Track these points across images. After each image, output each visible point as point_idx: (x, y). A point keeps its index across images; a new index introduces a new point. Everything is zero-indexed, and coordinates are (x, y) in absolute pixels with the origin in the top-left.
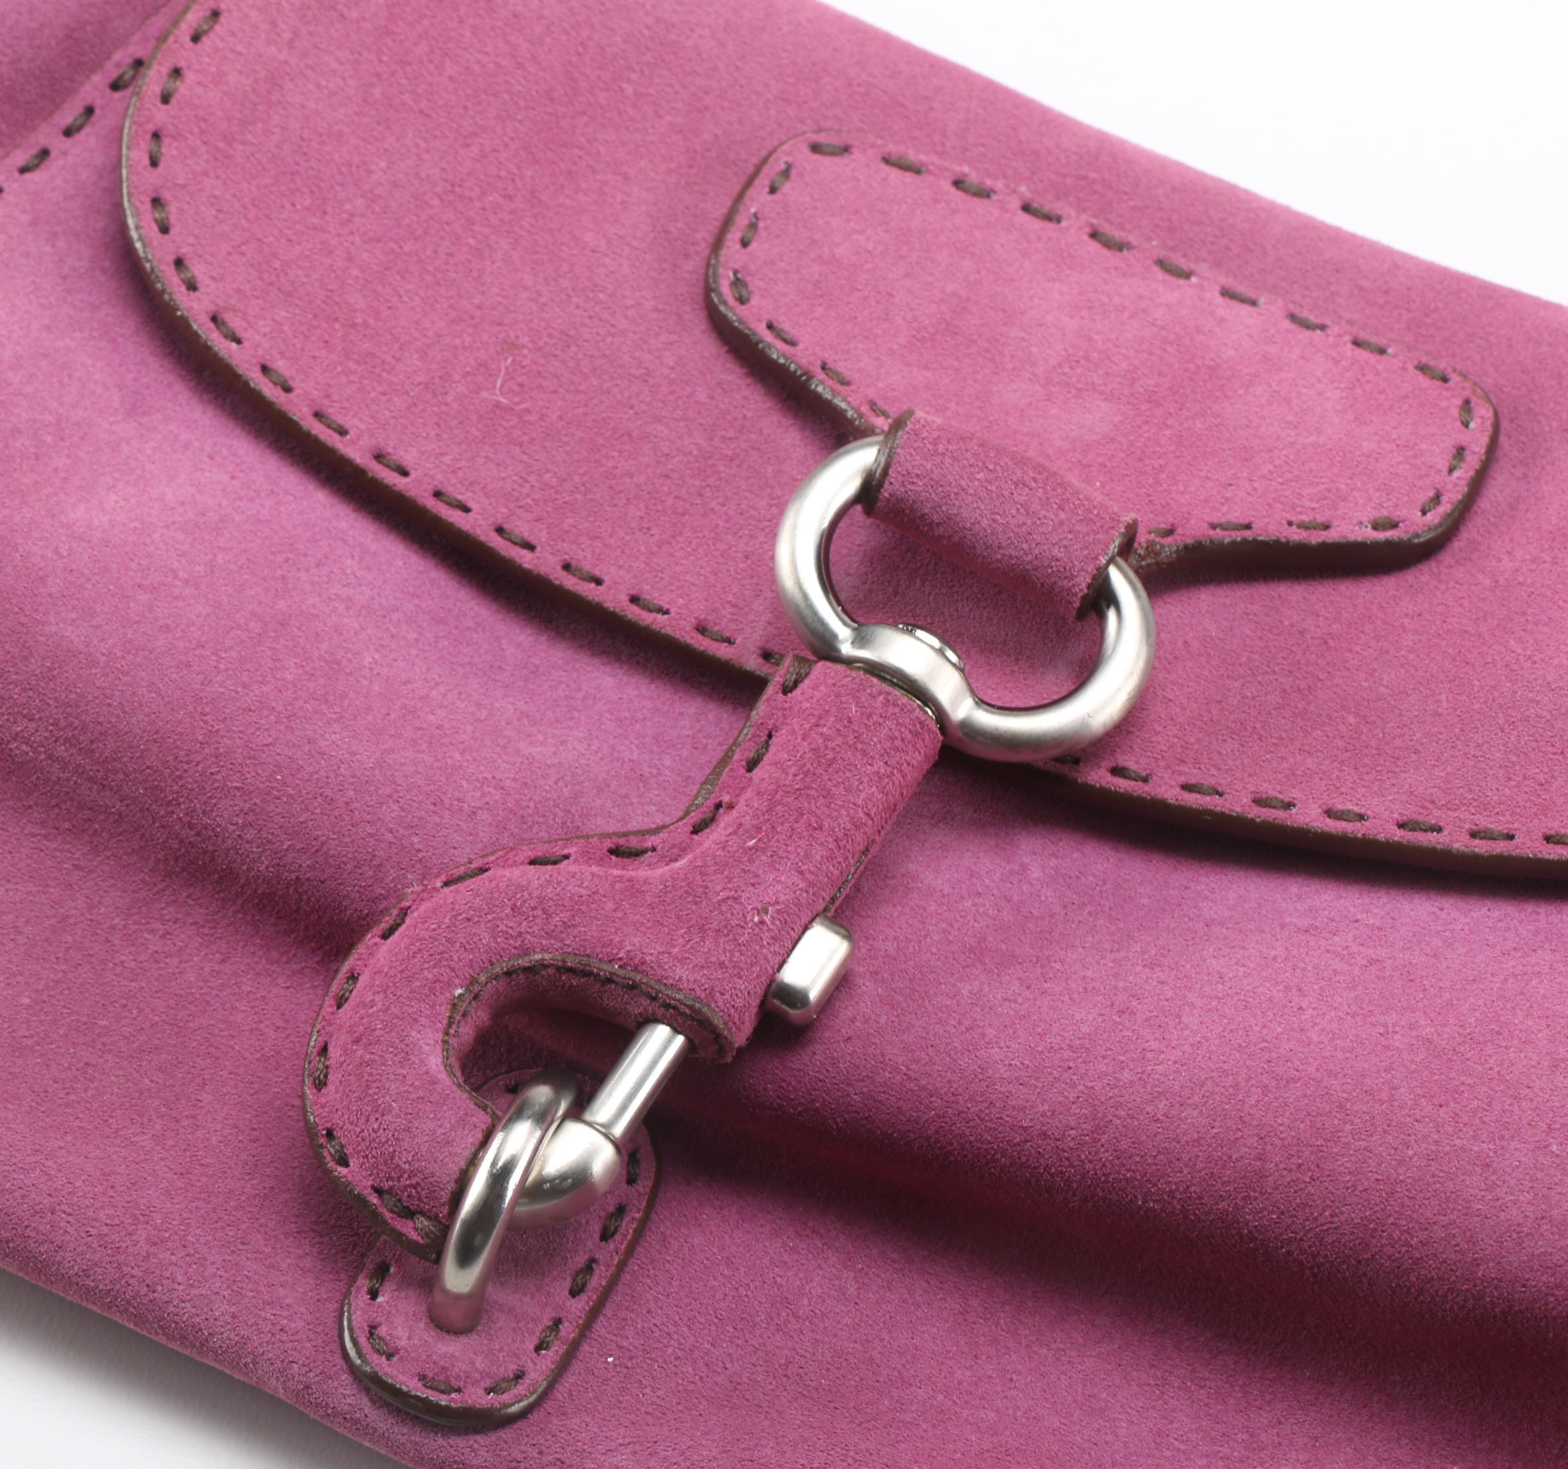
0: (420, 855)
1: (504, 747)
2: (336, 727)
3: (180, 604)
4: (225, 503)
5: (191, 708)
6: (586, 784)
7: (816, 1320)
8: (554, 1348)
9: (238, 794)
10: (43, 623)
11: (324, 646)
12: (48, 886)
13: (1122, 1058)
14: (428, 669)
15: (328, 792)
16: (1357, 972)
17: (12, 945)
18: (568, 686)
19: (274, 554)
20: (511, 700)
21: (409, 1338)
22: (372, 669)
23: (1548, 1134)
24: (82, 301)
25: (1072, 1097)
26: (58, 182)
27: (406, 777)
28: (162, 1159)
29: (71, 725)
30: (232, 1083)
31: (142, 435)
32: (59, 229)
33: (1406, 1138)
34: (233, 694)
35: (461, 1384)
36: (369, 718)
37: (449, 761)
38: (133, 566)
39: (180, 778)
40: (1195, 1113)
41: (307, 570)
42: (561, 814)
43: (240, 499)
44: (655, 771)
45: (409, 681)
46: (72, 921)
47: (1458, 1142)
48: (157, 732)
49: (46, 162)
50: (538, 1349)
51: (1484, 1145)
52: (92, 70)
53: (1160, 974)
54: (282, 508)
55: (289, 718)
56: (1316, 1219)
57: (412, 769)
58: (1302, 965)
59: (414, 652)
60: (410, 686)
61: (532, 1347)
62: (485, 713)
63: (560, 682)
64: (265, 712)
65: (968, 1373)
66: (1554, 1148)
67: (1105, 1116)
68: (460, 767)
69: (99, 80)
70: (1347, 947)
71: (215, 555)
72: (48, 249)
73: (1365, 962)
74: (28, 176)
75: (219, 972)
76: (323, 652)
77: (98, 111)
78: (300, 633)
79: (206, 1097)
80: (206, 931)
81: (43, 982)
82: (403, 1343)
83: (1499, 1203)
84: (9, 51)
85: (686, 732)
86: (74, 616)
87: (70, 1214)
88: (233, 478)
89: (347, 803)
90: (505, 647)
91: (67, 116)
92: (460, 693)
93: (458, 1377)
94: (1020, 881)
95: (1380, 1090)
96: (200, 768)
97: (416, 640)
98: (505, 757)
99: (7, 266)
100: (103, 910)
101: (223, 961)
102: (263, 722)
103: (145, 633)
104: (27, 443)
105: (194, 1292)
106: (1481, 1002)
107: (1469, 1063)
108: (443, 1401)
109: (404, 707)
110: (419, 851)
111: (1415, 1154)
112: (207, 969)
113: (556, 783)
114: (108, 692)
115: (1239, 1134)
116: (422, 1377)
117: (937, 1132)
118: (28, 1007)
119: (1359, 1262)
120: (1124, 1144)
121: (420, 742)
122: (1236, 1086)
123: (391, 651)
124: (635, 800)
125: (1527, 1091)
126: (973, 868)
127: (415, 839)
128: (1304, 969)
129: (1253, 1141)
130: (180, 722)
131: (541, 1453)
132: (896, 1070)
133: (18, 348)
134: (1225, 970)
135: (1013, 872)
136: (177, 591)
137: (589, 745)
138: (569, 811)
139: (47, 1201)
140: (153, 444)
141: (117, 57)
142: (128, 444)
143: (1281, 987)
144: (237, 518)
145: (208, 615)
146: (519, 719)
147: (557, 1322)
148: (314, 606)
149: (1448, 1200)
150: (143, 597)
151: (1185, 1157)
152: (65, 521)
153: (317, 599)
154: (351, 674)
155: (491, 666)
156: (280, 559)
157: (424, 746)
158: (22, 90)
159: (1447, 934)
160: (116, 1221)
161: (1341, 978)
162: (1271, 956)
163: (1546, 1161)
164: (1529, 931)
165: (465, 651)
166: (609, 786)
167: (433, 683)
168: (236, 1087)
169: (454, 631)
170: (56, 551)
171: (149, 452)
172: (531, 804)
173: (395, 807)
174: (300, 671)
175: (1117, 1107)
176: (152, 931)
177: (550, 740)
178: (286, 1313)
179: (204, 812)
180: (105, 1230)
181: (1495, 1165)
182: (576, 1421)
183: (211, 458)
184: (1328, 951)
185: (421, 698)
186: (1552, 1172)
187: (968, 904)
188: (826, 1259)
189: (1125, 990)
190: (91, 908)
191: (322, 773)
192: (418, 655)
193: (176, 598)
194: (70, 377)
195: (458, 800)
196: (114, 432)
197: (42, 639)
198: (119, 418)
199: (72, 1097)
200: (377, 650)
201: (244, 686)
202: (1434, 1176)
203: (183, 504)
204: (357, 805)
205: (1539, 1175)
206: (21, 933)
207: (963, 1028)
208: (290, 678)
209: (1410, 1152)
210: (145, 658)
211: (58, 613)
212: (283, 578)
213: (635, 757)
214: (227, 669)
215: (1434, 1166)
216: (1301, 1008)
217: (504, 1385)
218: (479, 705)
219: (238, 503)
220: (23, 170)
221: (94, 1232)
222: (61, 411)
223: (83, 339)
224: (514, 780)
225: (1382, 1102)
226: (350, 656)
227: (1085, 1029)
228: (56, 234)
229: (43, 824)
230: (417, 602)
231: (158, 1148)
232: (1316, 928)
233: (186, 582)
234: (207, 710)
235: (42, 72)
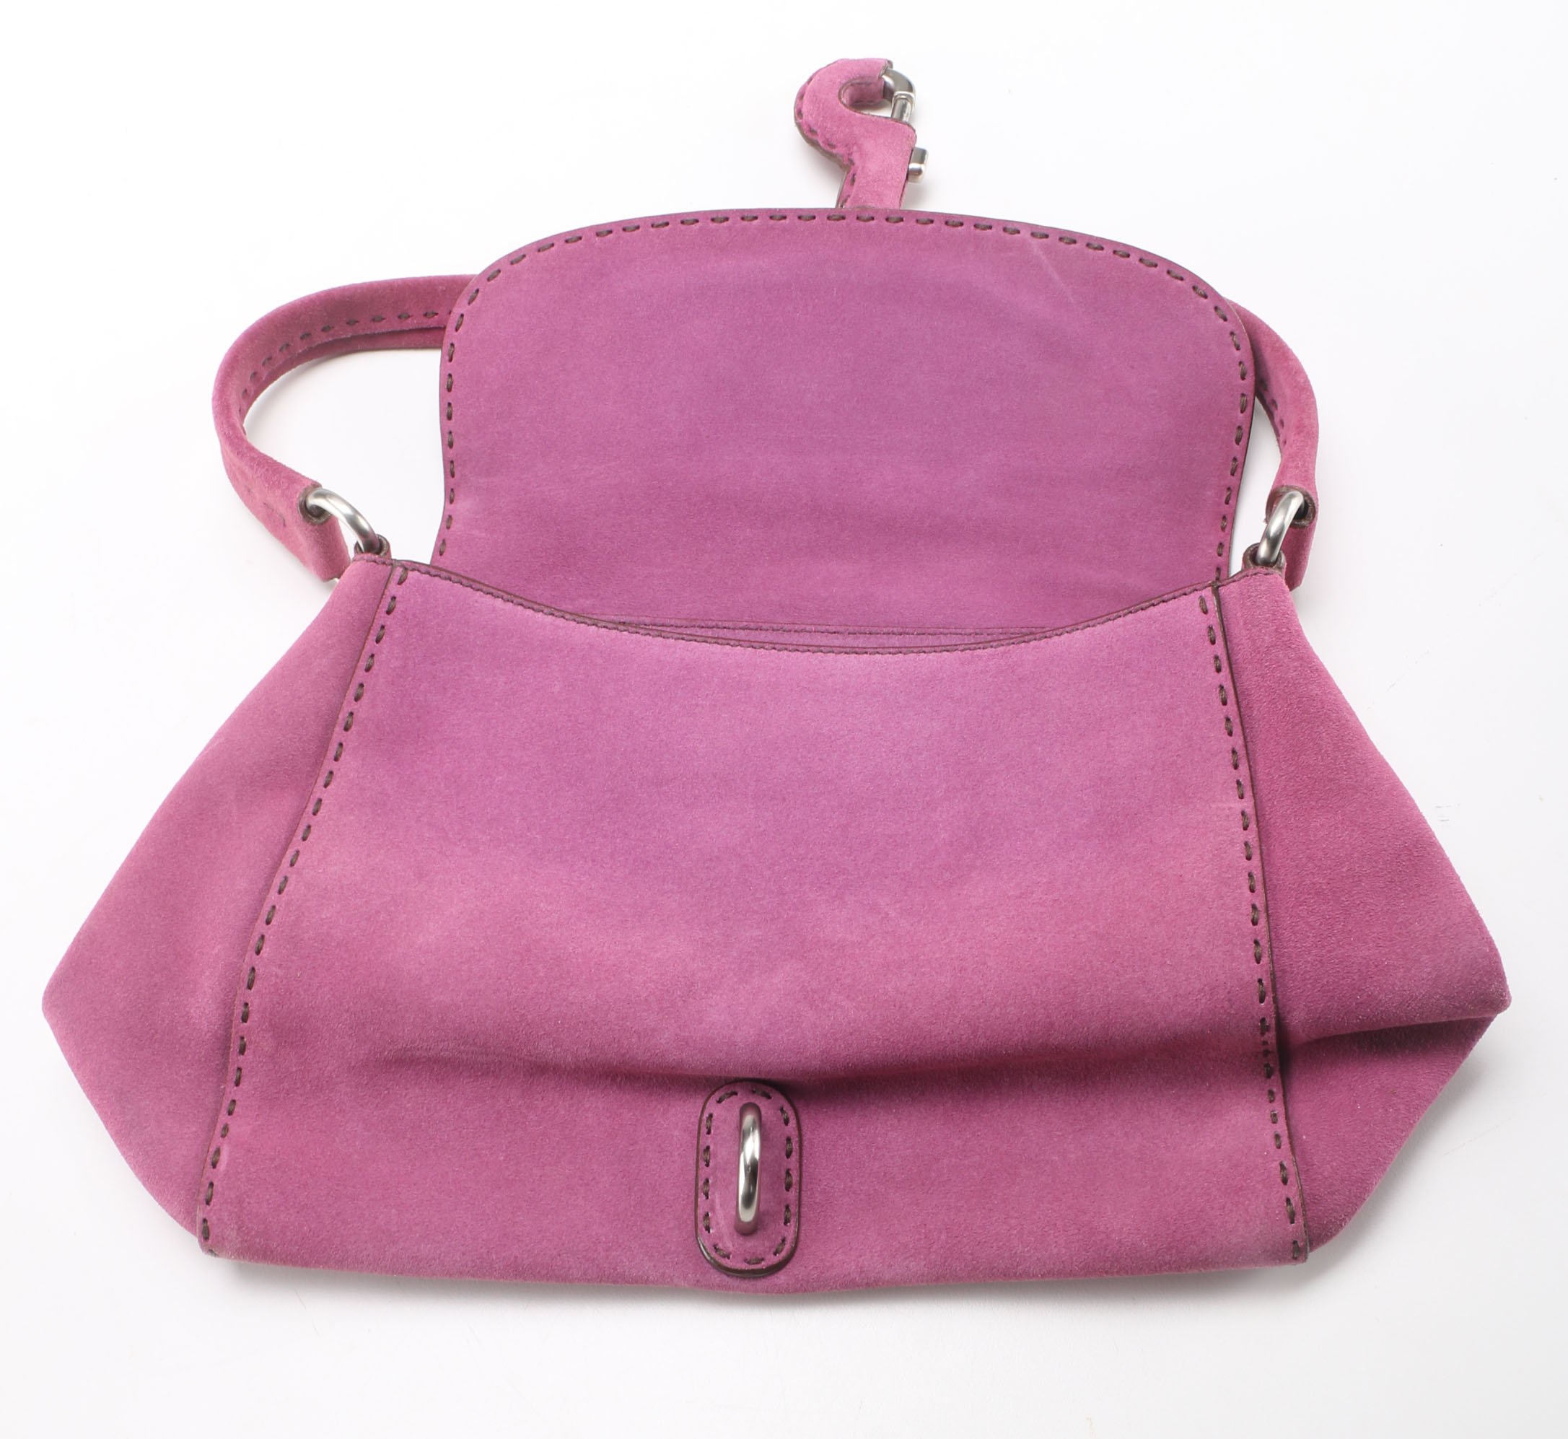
0: (633, 1030)
1: (645, 960)
2: (572, 988)
3: (481, 963)
4: (478, 904)
5: (508, 1009)
6: (687, 960)
7: (888, 1146)
8: (792, 1221)
9: (545, 1036)
10: (430, 999)
11: (550, 952)
12: (485, 1101)
13: (970, 994)
14: (597, 938)
15: (582, 1020)
16: (1050, 909)
17: (483, 1135)
18: (658, 915)
19: (510, 918)
20: (638, 934)
21: (733, 1245)
22: (574, 952)
23: (1163, 957)
24: (377, 834)
25: (957, 1021)
26: (343, 784)
27: (611, 997)
28: (591, 1207)
29: (462, 1037)
30: (602, 1154)
31: (430, 887)
32: (352, 806)
33: (1105, 983)
34: (523, 994)
35: (763, 1256)
36: (584, 977)
37: (626, 980)
38: (455, 954)
39: (518, 1040)
40: (1013, 1008)
41: (527, 919)
42: (683, 980)
43: (484, 898)
44: (712, 939)
45: (592, 950)
46: (502, 1111)
47: (1128, 976)
48: (499, 1025)
49: (333, 777)
50: (785, 1224)
51: (1139, 973)
52: (334, 726)
53: (968, 943)
54: (503, 894)
55: (551, 994)
56: (1082, 1033)
57: (612, 992)
58: (1026, 915)
59: (588, 933)
60: (593, 951)
61: (783, 1224)
62: (629, 946)
63: (654, 915)
64: (540, 996)
65: (960, 1141)
66: (1168, 962)
67: (975, 1025)
68: (632, 980)
69: (338, 729)
70: (1041, 898)
71: (486, 932)
72: (352, 818)
73: (1051, 903)
74: (329, 787)
75: (573, 1104)
76: (551, 956)
77: (344, 744)
78: (537, 951)
79: (595, 1167)
80: (558, 1089)
81: (504, 1146)
82: (731, 1249)
83: (1156, 996)
84: (296, 736)
85: (718, 914)
86: (440, 990)
87: (567, 1253)
88: (476, 889)
89: (592, 1021)
90: (623, 909)
91: (331, 753)
92: (615, 943)
93: (760, 1254)
94: (888, 921)
95: (1085, 966)
96: (524, 1032)
97: (586, 927)
98: (649, 965)
99: (339, 834)
100: (512, 1100)
101: (572, 1098)
102: (541, 1000)
103: (473, 984)
104: (385, 915)
105: (633, 1263)
106: (1108, 904)
107: (1117, 936)
108: (758, 1266)
109: (596, 963)
110: (632, 1028)
111: (1112, 989)
112: (567, 1106)
113: (674, 966)
114: (470, 1017)
115: (1035, 1010)
116: (745, 1260)
117: (906, 1056)
118: (504, 1160)
119: (1106, 1041)
120: (989, 1033)
121: (609, 977)
122: (1024, 989)
123: (578, 938)
124: (710, 956)
125: (1146, 940)
126: (865, 924)
127: (628, 1023)
128: (1028, 917)
129: (1042, 1011)
130: (507, 1017)
131: (805, 1267)
132: (878, 1039)
133: (361, 872)
134: (995, 931)
135: (882, 918)
136: (478, 958)
137: (679, 940)
138: (685, 977)
139: (555, 1252)
140: (436, 889)
141: (341, 717)
142: (426, 894)
143: (1022, 931)
144: (487, 909)
145: (496, 962)
146: (646, 942)
147: (787, 1207)
148: (537, 935)
149: (1134, 1004)
150: (465, 967)
151: (1017, 1029)
152: (417, 947)
153: (537, 931)
154: (567, 959)
155: (622, 922)
156: (513, 919)
157: (612, 978)
158: (309, 749)
159: (1079, 873)
160: (587, 1248)
161: (1045, 916)
162: (1011, 916)
163: (1167, 970)
164: (1112, 858)
165: (608, 920)
166: (696, 955)
167: (602, 944)
168: (604, 1155)
169: (599, 913)
170: (420, 963)
171: (436, 894)
172: (668, 982)
173: (613, 1013)
174: (545, 970)
175: (978, 1019)
176: (537, 1100)
177: (663, 946)
178: (675, 1255)
179: (535, 1049)
180: (584, 1253)
181: (1147, 980)
182: (813, 1247)
183: (463, 883)
184: (1033, 904)
185: (601, 954)
186: (1172, 974)
187: (871, 942)
188: (880, 1113)
189: (957, 958)
190: (507, 1101)
191: (576, 1012)
192: (590, 934)
193: (479, 961)
194: (388, 873)
195: (638, 997)
196: (418, 891)
197: (433, 1006)
198: (417, 883)
199: (542, 1195)
200: (572, 942)
201: (525, 988)
202: (1124, 996)
203: (461, 913)
204: (597, 1020)
205: (1167, 977)
206: (484, 1128)
207: (897, 1008)
208: (542, 975)
209: (1110, 989)
210: (479, 995)
211: (434, 992)
212: (518, 928)
213: (701, 936)
214: (515, 984)
215: (1122, 992)
216: (1035, 938)
217: (781, 1247)
218: (626, 944)
219: (484, 901)
220: (326, 786)
221: (580, 1256)
222: (391, 893)
223: (385, 852)
224: (656, 974)
225: (1088, 971)
226: (562, 951)
227: (948, 986)
228: (352, 809)
229: (470, 1077)
230: (578, 908)
231: (587, 1202)
232: (1023, 894)
233: (480, 951)
234: (515, 1006)
235: (313, 737)
